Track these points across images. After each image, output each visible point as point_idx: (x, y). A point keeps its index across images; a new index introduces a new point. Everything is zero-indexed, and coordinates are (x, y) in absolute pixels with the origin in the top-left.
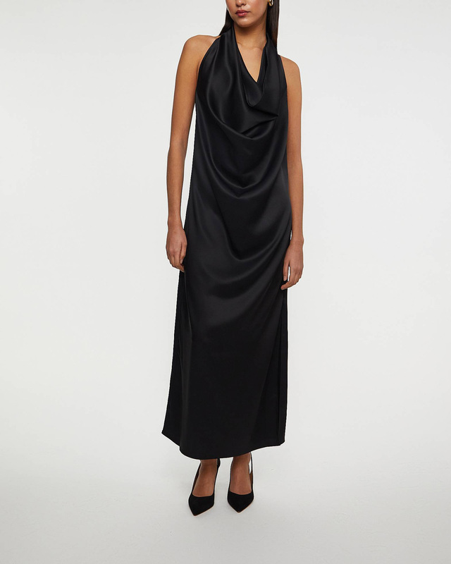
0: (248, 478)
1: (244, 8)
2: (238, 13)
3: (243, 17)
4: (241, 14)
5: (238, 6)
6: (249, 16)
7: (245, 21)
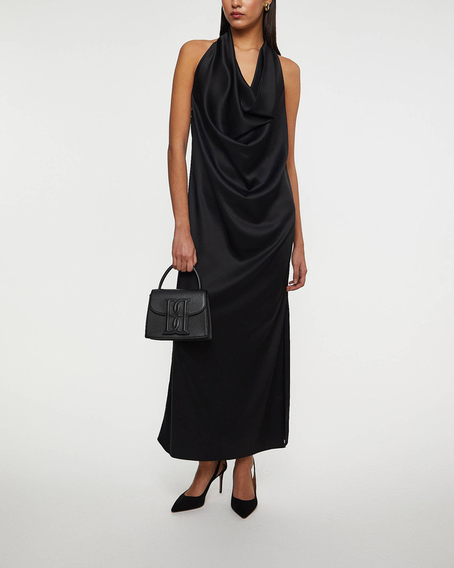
0: (251, 483)
1: (238, 10)
2: (233, 14)
3: (237, 19)
4: (236, 16)
5: (233, 7)
6: (243, 19)
7: (239, 23)
